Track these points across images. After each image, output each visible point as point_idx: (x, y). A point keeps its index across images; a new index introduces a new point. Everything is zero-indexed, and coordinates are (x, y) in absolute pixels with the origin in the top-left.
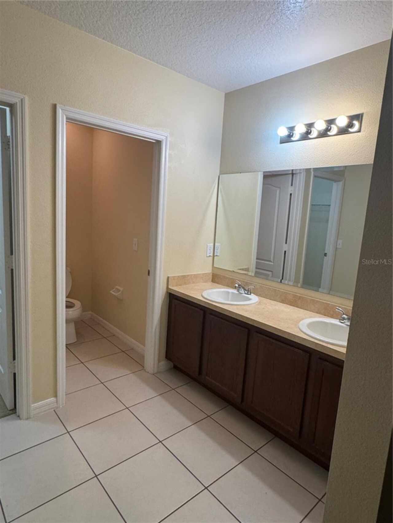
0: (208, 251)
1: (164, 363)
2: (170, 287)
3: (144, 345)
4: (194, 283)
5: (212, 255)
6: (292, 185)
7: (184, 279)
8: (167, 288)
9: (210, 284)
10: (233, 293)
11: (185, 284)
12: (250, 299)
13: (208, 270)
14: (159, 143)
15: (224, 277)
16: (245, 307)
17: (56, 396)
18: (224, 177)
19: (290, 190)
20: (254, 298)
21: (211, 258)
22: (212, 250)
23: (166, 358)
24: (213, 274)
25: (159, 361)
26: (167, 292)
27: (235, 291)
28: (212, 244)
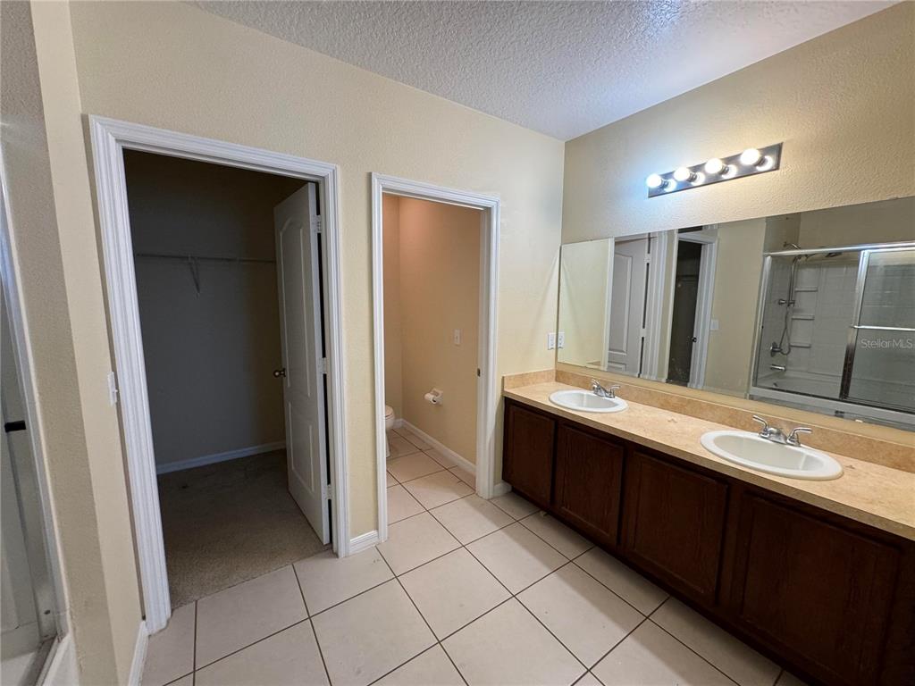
0: (550, 342)
1: (501, 487)
2: (505, 390)
3: (475, 463)
4: (534, 383)
5: (554, 346)
6: (649, 252)
7: (523, 379)
8: (503, 390)
9: (553, 384)
10: (588, 396)
11: (524, 385)
12: (615, 405)
13: (551, 367)
14: (488, 210)
15: (573, 375)
16: (613, 415)
17: (377, 529)
18: (568, 248)
19: (647, 258)
20: (621, 404)
21: (554, 351)
22: (555, 341)
23: (503, 478)
24: (557, 372)
25: (495, 483)
26: (502, 396)
27: (592, 393)
28: (555, 333)
